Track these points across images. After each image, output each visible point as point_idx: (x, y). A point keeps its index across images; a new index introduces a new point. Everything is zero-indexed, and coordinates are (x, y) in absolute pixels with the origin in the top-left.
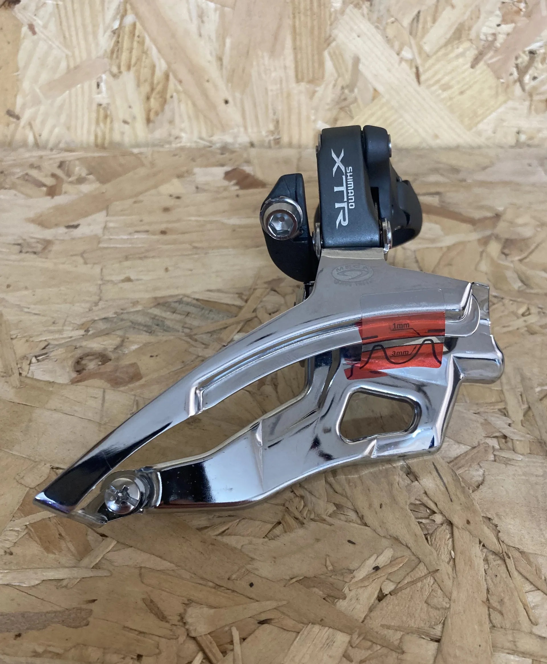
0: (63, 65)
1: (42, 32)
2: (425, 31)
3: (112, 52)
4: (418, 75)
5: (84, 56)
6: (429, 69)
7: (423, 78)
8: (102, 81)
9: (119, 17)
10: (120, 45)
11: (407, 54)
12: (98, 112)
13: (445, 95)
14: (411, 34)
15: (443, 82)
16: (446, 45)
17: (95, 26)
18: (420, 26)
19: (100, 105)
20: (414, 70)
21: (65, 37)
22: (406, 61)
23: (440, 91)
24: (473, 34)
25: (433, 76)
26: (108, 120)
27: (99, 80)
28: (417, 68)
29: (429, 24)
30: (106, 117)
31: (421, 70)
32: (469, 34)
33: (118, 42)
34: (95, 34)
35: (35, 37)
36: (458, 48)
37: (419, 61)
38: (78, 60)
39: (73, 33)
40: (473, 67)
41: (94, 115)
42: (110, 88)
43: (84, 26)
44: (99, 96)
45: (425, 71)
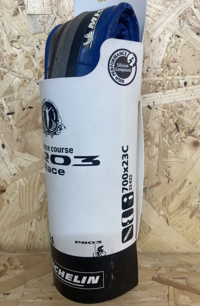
0: (18, 215)
1: (12, 203)
2: (169, 204)
3: (39, 211)
4: (167, 221)
5: (27, 212)
6: (172, 219)
7: (169, 223)
8: (33, 222)
9: (43, 198)
10: (42, 208)
11: (162, 213)
12: (30, 235)
13: (180, 230)
14: (163, 204)
15: (179, 224)
16: (178, 209)
17: (33, 201)
18: (167, 202)
19: (31, 232)
20: (166, 219)
21: (21, 205)
22: (162, 215)
23: (178, 228)
24: (189, 205)
25: (174, 221)
26: (34, 239)
27: (32, 222)
28: (167, 218)
29: (170, 201)
30: (33, 237)
31: (168, 219)
32: (187, 205)
33: (42, 207)
34: (33, 204)
35: (9, 205)
36: (183, 210)
37: (167, 216)
38: (24, 214)
39: (24, 203)
40: (190, 218)
41: (28, 236)
42: (36, 225)
43: (29, 201)
44: (31, 228)
45: (170, 220)
